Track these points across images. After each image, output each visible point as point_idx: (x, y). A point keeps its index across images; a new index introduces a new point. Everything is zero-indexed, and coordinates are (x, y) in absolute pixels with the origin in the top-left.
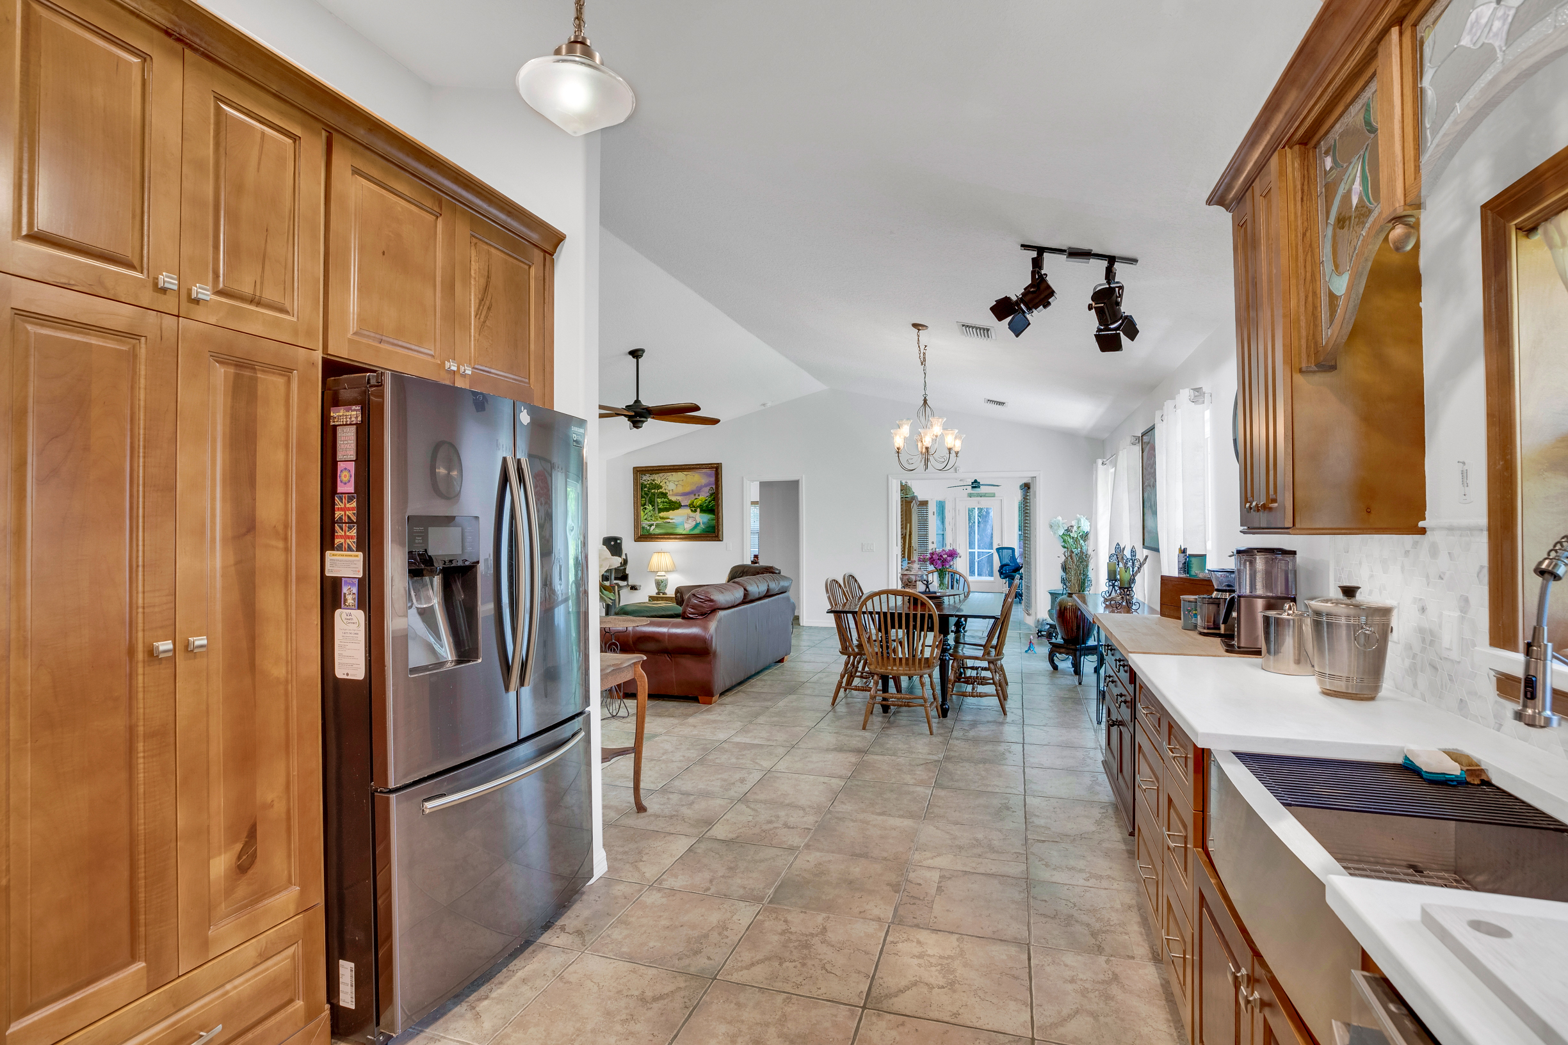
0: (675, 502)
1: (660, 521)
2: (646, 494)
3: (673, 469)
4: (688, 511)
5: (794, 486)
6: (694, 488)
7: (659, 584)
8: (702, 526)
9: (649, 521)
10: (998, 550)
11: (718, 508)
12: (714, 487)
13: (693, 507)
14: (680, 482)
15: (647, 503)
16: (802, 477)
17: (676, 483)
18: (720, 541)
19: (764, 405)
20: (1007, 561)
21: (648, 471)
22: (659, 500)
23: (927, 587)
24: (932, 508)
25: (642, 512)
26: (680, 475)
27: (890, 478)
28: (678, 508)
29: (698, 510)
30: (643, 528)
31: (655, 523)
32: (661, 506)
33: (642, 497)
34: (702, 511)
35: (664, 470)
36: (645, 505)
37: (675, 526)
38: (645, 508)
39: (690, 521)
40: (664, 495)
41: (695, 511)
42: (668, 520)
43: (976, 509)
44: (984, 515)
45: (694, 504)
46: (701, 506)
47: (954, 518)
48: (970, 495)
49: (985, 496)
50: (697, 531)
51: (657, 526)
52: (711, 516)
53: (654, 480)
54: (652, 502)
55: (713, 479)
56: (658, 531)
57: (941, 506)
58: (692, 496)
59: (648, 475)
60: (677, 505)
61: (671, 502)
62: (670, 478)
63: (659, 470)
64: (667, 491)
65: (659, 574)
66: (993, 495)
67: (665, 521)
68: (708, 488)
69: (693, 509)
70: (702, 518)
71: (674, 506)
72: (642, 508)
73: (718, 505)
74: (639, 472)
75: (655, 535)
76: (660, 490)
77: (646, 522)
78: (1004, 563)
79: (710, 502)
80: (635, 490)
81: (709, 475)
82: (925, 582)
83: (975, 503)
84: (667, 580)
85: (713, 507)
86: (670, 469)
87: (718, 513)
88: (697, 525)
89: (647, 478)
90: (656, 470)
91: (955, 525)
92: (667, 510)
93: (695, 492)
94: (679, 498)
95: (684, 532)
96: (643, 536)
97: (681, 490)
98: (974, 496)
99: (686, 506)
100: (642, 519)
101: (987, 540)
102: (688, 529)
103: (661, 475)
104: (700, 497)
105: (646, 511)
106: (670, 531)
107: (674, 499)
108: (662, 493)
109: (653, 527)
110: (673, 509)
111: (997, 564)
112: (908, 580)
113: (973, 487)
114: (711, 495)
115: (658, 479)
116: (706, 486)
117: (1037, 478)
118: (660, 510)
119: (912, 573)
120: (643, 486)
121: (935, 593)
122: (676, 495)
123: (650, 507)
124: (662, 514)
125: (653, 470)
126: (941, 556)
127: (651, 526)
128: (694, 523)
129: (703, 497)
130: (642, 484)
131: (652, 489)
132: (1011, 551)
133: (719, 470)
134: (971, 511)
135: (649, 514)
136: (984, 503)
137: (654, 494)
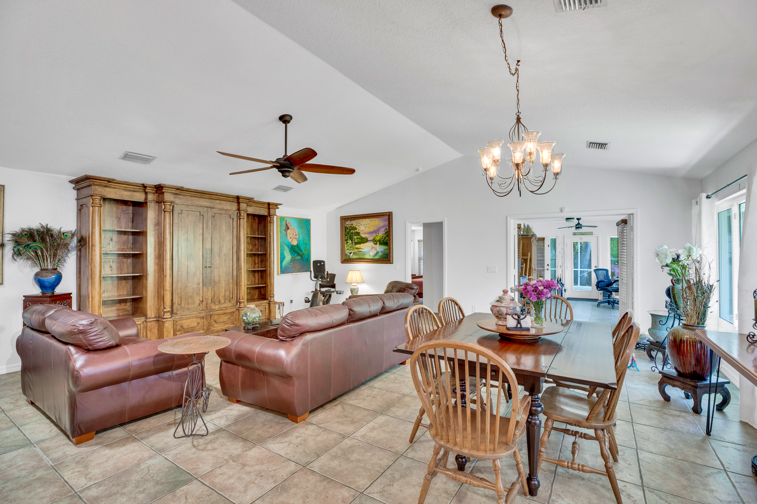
0: (364, 238)
1: (356, 251)
2: (348, 233)
3: (363, 217)
4: (371, 244)
5: (440, 225)
6: (375, 229)
7: (352, 291)
8: (380, 254)
9: (349, 250)
10: (595, 271)
11: (389, 242)
12: (387, 228)
13: (375, 241)
14: (367, 225)
15: (348, 239)
16: (445, 220)
17: (365, 226)
18: (391, 263)
19: (417, 170)
20: (601, 278)
21: (349, 218)
22: (355, 237)
23: (519, 323)
24: (547, 242)
25: (346, 245)
26: (367, 221)
27: (508, 218)
28: (366, 242)
29: (378, 243)
30: (346, 255)
31: (353, 252)
32: (356, 241)
33: (346, 235)
34: (381, 244)
35: (358, 217)
36: (347, 240)
37: (364, 254)
38: (347, 242)
39: (373, 250)
40: (358, 234)
41: (376, 244)
42: (361, 250)
43: (579, 243)
44: (585, 246)
45: (376, 239)
46: (379, 241)
47: (563, 249)
48: (575, 234)
49: (585, 234)
50: (377, 257)
51: (354, 253)
52: (385, 247)
53: (352, 224)
54: (351, 239)
55: (387, 223)
56: (355, 257)
57: (554, 242)
58: (374, 234)
59: (349, 221)
60: (365, 240)
61: (362, 238)
62: (362, 223)
63: (355, 218)
64: (360, 231)
65: (353, 284)
66: (591, 234)
67: (359, 250)
68: (384, 229)
69: (375, 242)
70: (380, 248)
71: (364, 241)
72: (346, 242)
73: (389, 239)
74: (344, 219)
75: (353, 259)
76: (356, 231)
77: (348, 251)
78: (599, 280)
79: (385, 238)
80: (342, 231)
81: (385, 220)
82: (516, 317)
83: (577, 239)
84: (358, 289)
85: (387, 241)
86: (361, 217)
87: (390, 246)
88: (377, 253)
89: (348, 223)
90: (353, 218)
91: (564, 253)
92: (359, 243)
93: (376, 232)
94: (367, 235)
95: (370, 258)
96: (346, 260)
97: (368, 230)
98: (578, 235)
99: (371, 240)
100: (346, 249)
101: (587, 263)
102: (372, 256)
103: (356, 221)
104: (379, 235)
105: (348, 244)
106: (362, 257)
107: (363, 236)
108: (357, 233)
109: (352, 254)
110: (363, 243)
111: (594, 280)
112: (498, 312)
113: (576, 228)
114: (386, 233)
115: (354, 223)
116: (383, 227)
117: (635, 215)
118: (356, 244)
119: (503, 305)
120: (346, 228)
121: (528, 329)
122: (365, 233)
123: (350, 242)
124: (357, 246)
125: (351, 218)
126: (536, 287)
127: (350, 253)
128: (376, 252)
129: (381, 235)
130: (346, 227)
131: (351, 230)
132: (605, 272)
133: (391, 217)
134: (575, 245)
135: (350, 246)
136: (585, 239)
137: (352, 233)
